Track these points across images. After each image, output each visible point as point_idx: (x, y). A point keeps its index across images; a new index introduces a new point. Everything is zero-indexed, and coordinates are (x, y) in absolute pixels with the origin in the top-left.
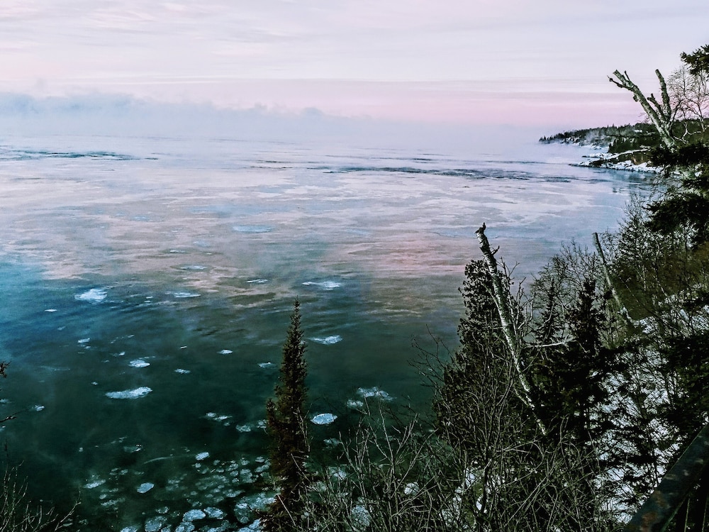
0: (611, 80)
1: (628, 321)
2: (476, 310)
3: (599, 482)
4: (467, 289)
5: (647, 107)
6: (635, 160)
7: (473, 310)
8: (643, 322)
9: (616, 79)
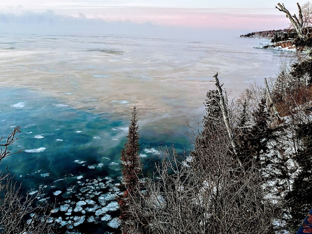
0: (276, 7)
1: (278, 117)
2: (211, 112)
3: (264, 187)
4: (207, 103)
5: (292, 20)
6: (283, 46)
7: (210, 112)
8: (285, 118)
9: (279, 7)
